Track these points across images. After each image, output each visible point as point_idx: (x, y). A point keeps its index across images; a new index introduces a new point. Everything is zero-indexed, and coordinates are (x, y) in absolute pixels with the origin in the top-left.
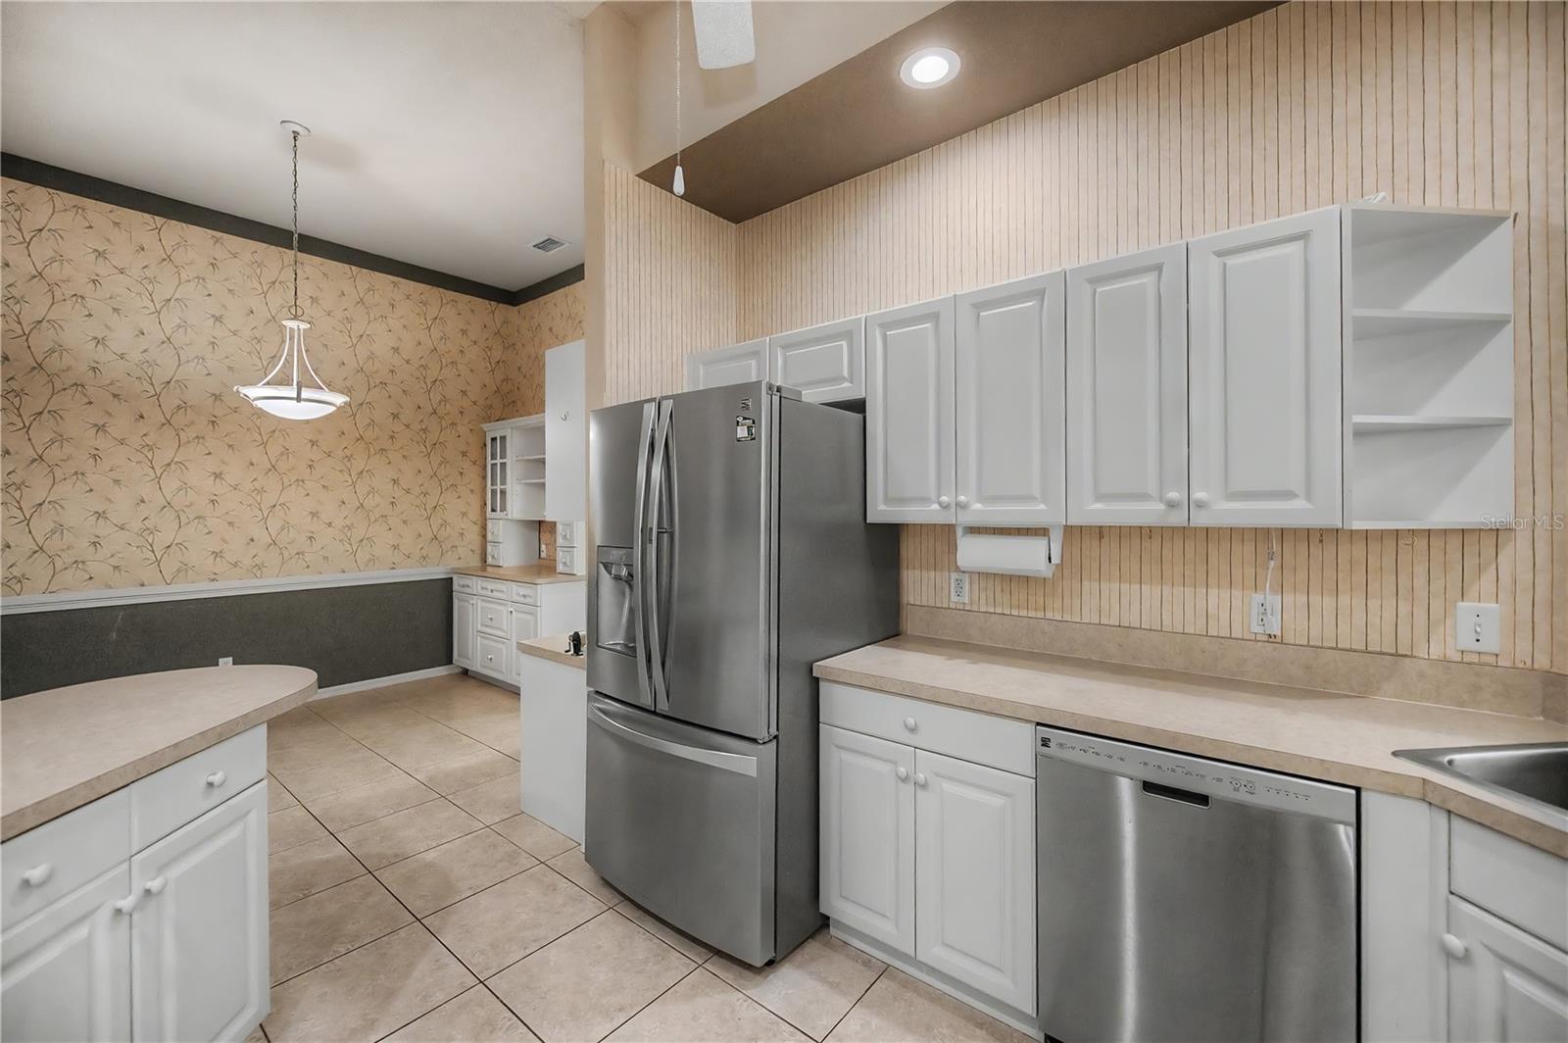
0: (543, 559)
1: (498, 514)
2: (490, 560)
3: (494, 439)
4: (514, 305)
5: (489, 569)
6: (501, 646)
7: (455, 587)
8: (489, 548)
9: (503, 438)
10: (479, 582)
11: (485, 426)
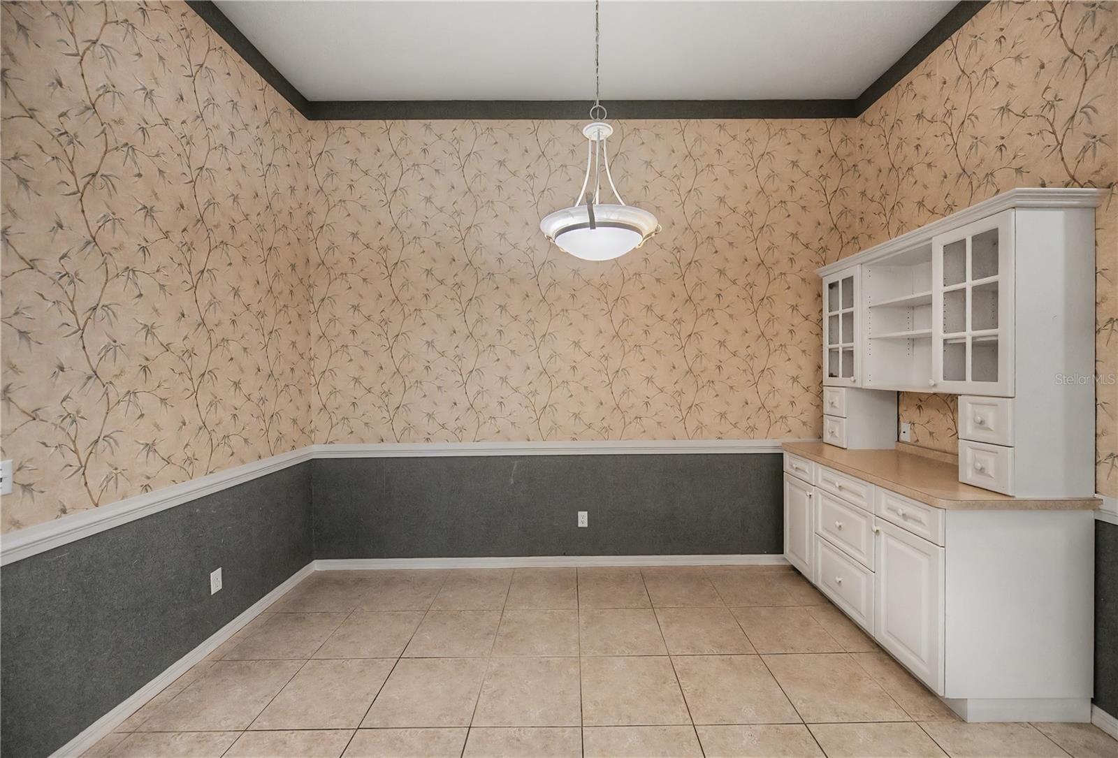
0: (903, 442)
1: (840, 380)
2: (827, 438)
3: (832, 286)
4: (856, 117)
5: (828, 451)
6: (859, 574)
7: (786, 467)
8: (828, 423)
9: (849, 282)
10: (820, 470)
11: (821, 271)
